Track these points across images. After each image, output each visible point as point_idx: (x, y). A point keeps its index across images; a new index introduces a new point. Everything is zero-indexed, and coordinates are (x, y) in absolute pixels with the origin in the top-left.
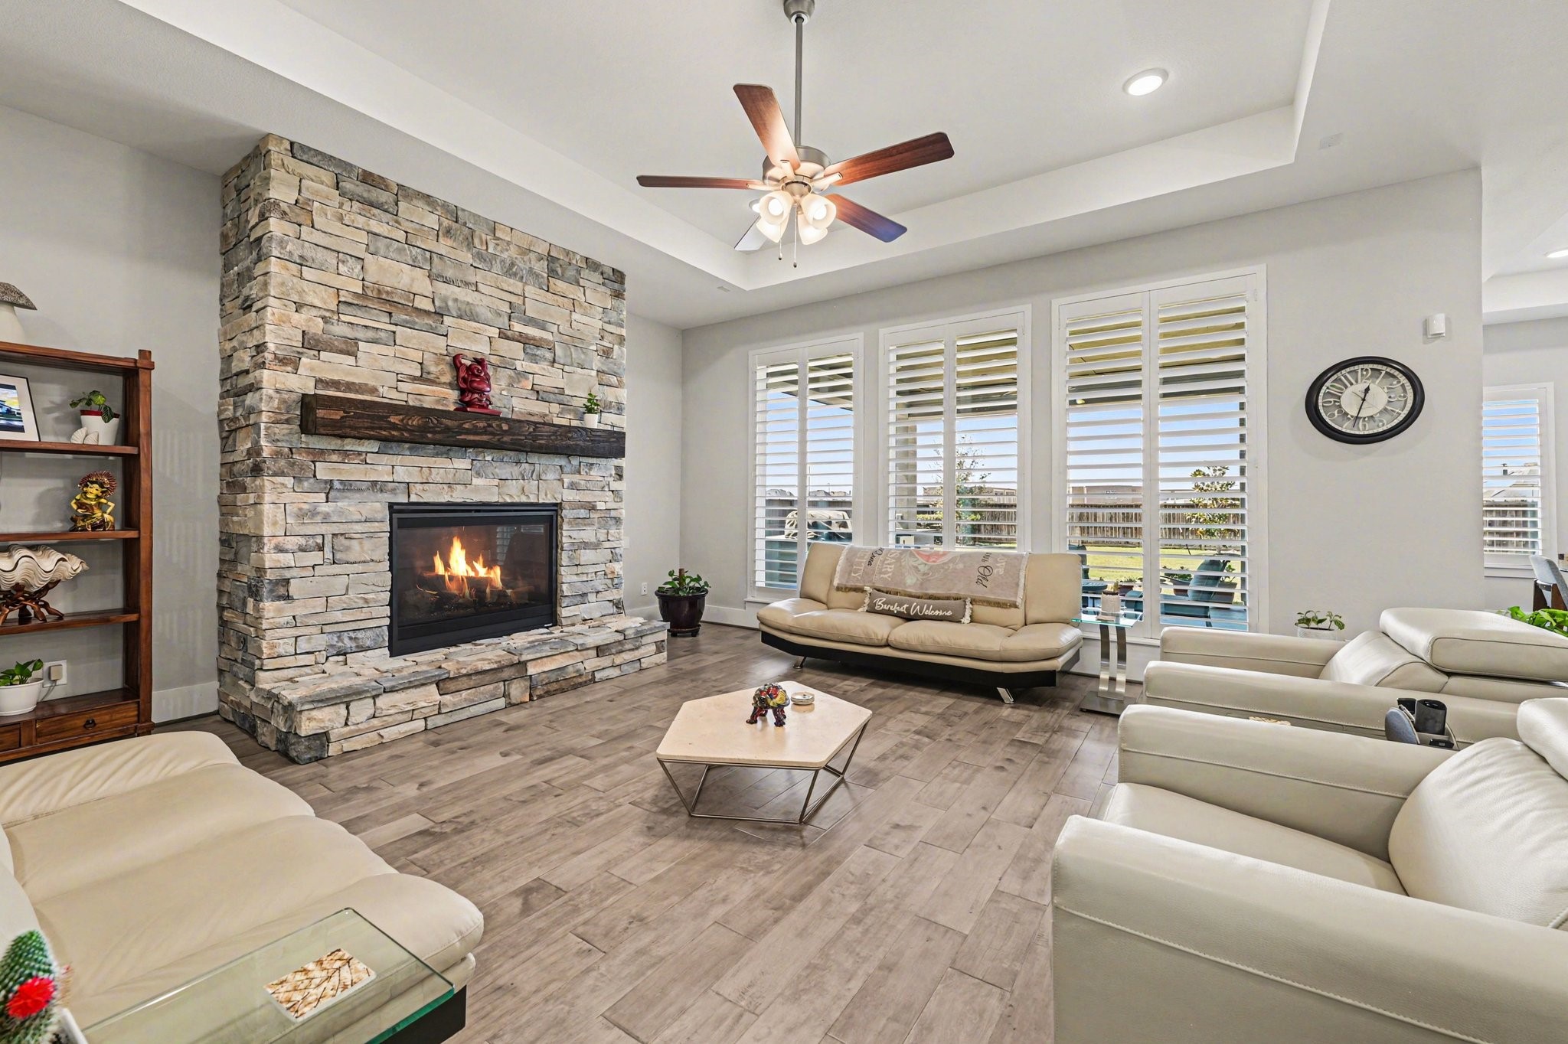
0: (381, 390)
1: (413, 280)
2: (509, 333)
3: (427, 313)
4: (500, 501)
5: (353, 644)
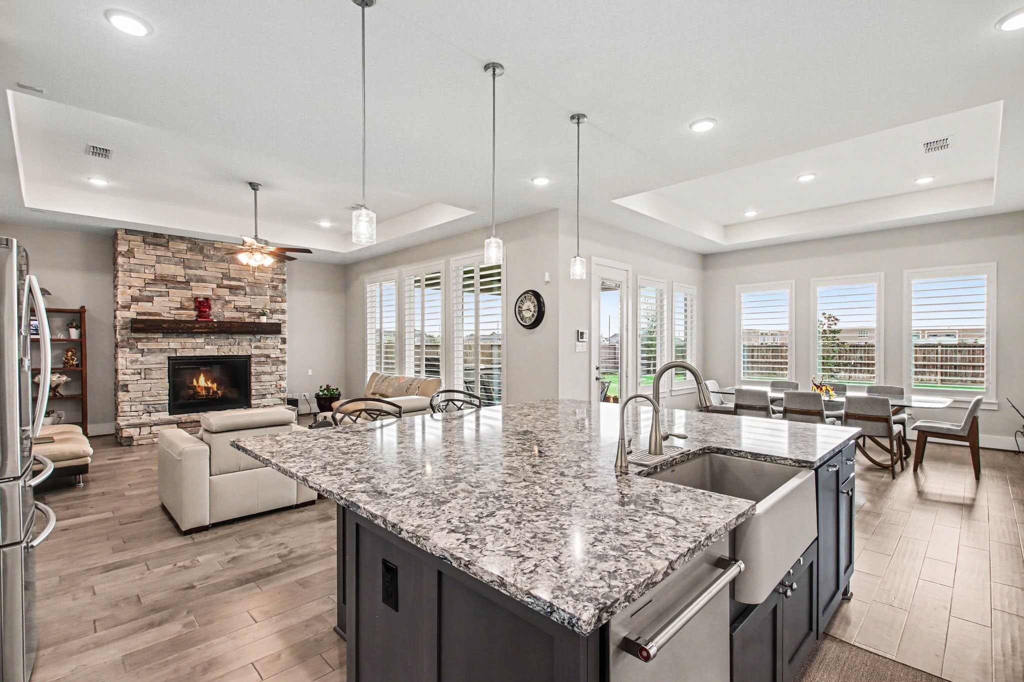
0: (163, 314)
1: (176, 270)
2: (222, 285)
3: (183, 282)
4: (219, 354)
5: (154, 410)
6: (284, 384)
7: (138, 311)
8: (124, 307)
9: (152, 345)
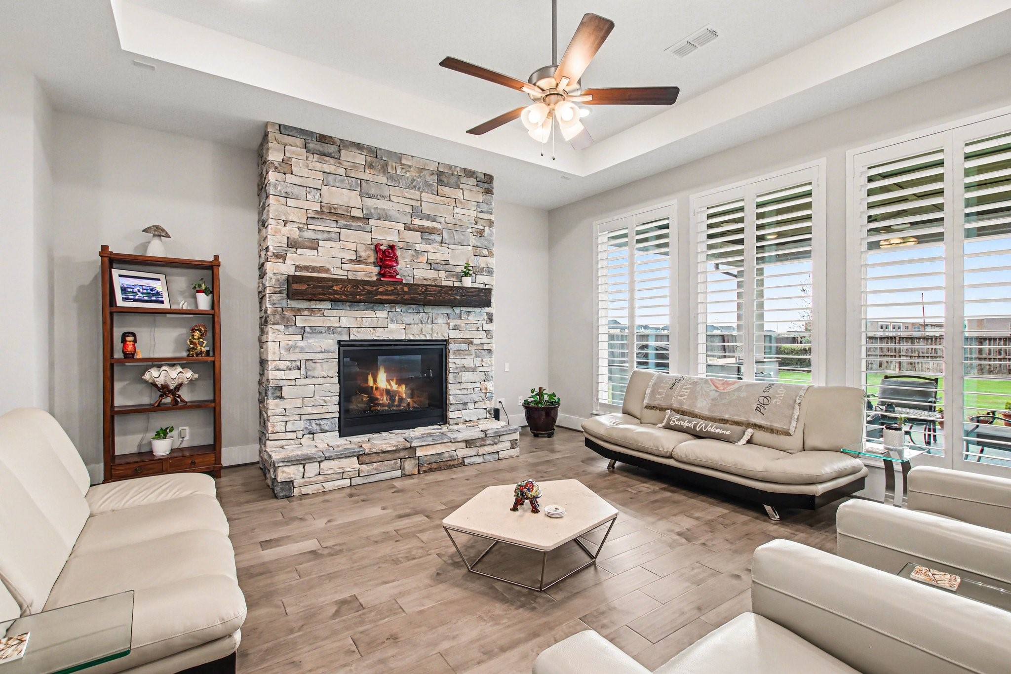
0: (332, 269)
1: (350, 198)
2: (411, 226)
3: (359, 219)
4: (407, 338)
5: (318, 428)
6: (490, 385)
7: (297, 264)
8: (277, 256)
9: (316, 321)
